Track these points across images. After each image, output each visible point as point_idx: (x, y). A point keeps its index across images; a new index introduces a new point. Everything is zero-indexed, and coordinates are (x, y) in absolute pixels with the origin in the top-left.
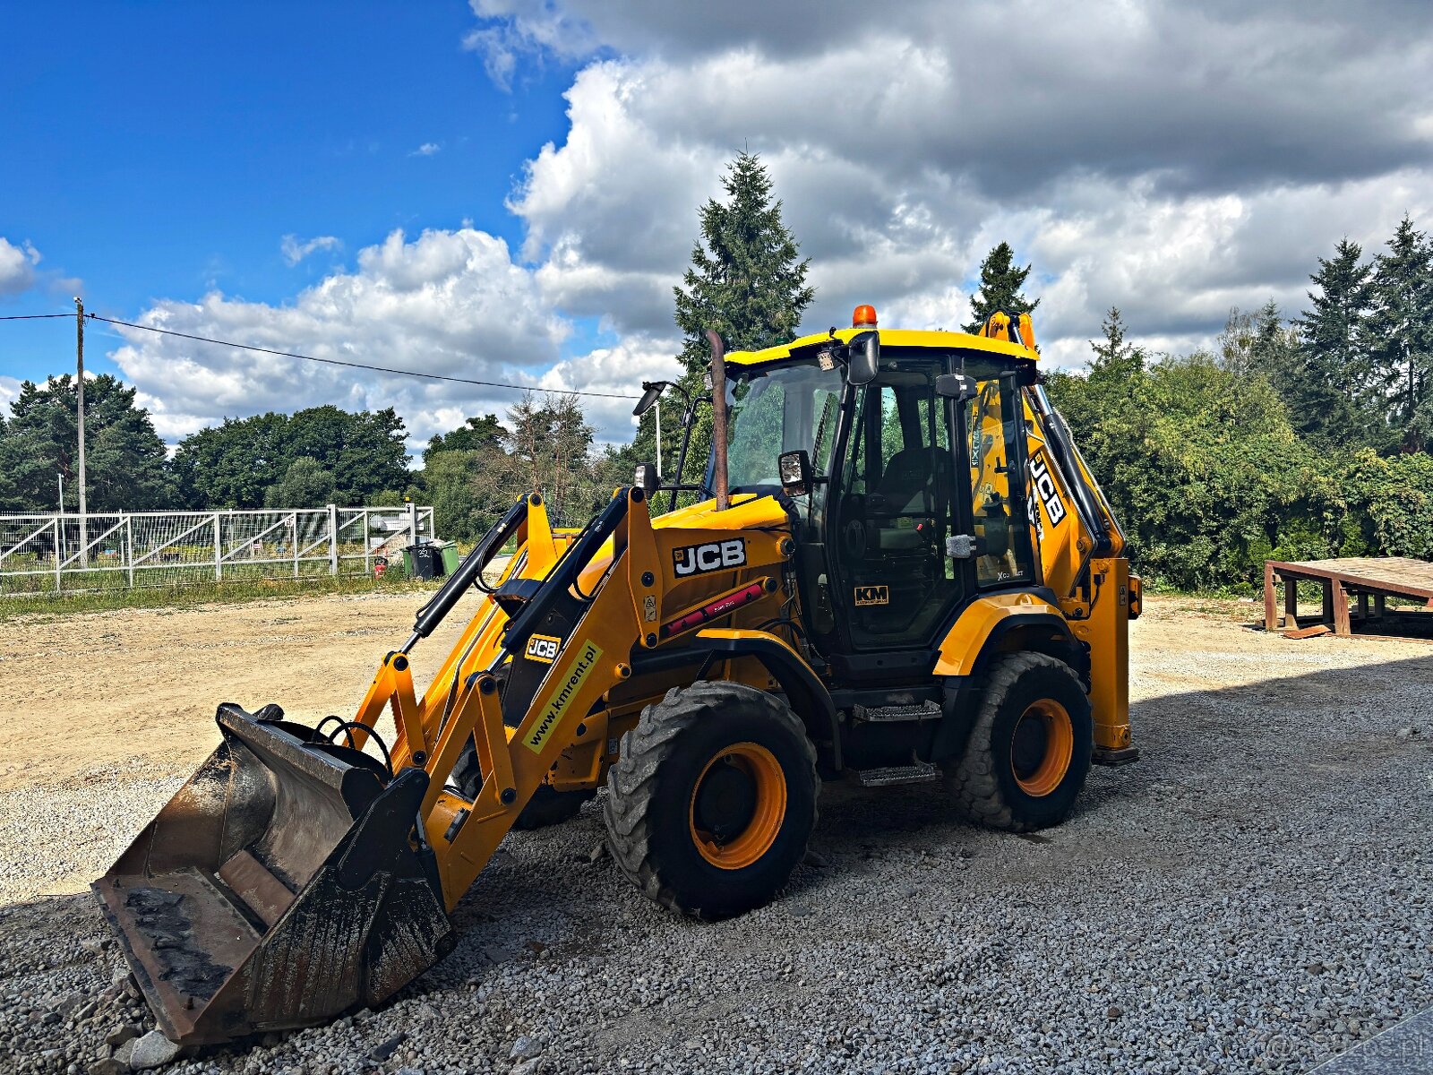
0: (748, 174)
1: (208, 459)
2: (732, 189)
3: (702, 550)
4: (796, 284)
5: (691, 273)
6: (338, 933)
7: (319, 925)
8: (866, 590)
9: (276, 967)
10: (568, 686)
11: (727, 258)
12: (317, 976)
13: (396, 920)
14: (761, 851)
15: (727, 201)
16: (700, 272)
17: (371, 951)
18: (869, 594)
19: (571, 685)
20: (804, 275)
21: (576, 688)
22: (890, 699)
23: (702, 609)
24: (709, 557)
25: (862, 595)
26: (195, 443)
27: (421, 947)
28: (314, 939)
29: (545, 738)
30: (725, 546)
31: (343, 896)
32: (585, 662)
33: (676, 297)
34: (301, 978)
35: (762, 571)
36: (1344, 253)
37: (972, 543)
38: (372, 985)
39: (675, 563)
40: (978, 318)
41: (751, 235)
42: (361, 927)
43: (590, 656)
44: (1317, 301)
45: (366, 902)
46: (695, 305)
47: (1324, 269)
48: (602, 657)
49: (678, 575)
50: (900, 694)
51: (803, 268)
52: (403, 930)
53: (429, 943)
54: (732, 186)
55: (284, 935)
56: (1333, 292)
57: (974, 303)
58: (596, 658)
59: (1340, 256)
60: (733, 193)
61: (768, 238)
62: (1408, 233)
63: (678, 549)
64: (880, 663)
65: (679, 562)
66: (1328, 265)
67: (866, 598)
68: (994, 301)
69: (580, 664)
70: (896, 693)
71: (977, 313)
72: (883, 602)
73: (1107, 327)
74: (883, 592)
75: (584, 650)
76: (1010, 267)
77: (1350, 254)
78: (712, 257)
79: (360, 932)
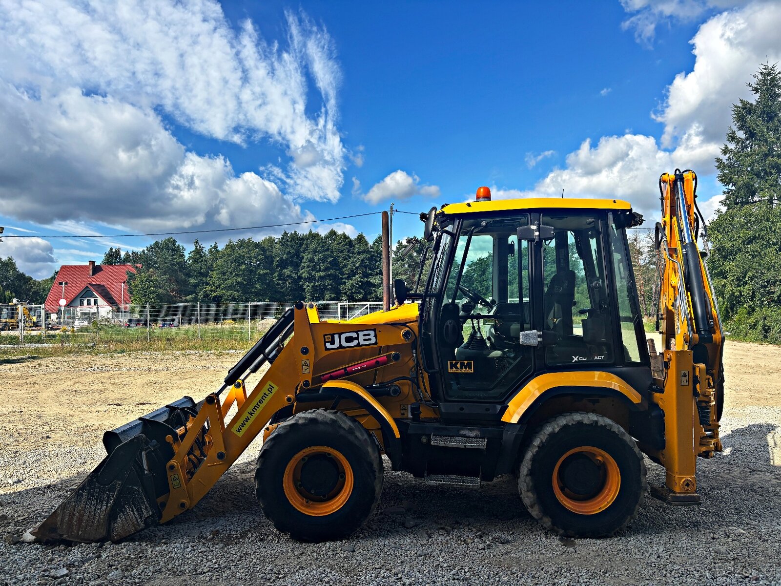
0: (769, 78)
1: (480, 273)
2: (756, 90)
3: (343, 336)
5: (726, 147)
6: (97, 504)
7: (88, 499)
8: (457, 363)
9: (70, 513)
10: (257, 404)
11: (751, 135)
12: (88, 520)
13: (126, 504)
14: (335, 509)
15: (753, 98)
16: (732, 146)
17: (112, 516)
18: (458, 365)
19: (259, 404)
21: (262, 406)
22: (462, 432)
23: (345, 369)
24: (349, 340)
25: (452, 366)
26: (474, 265)
27: (137, 519)
28: (86, 504)
29: (244, 429)
30: (361, 334)
31: (99, 488)
32: (267, 393)
33: (717, 163)
34: (80, 520)
35: (388, 348)
37: (539, 336)
38: (113, 531)
39: (325, 342)
42: (107, 504)
43: (270, 390)
45: (110, 492)
48: (278, 391)
49: (326, 349)
50: (471, 430)
52: (128, 509)
53: (141, 518)
55: (73, 500)
58: (274, 391)
60: (757, 92)
63: (326, 335)
64: (462, 409)
65: (328, 342)
67: (457, 368)
69: (265, 394)
70: (468, 429)
72: (468, 371)
74: (469, 365)
75: (267, 386)
78: (741, 134)
79: (107, 506)
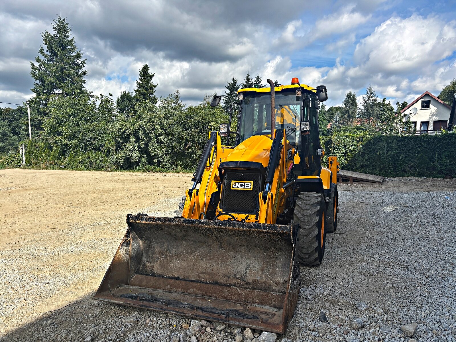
0: (62, 24)
4: (81, 68)
5: (39, 58)
11: (54, 54)
15: (53, 33)
16: (42, 58)
20: (84, 65)
33: (31, 66)
36: (233, 81)
40: (138, 87)
41: (63, 48)
44: (227, 94)
46: (39, 70)
47: (229, 85)
51: (84, 62)
54: (55, 28)
56: (231, 92)
57: (138, 83)
59: (232, 82)
60: (56, 30)
61: (70, 50)
62: (249, 78)
66: (229, 84)
68: (144, 83)
71: (138, 86)
73: (175, 95)
76: (149, 72)
77: (235, 82)
